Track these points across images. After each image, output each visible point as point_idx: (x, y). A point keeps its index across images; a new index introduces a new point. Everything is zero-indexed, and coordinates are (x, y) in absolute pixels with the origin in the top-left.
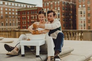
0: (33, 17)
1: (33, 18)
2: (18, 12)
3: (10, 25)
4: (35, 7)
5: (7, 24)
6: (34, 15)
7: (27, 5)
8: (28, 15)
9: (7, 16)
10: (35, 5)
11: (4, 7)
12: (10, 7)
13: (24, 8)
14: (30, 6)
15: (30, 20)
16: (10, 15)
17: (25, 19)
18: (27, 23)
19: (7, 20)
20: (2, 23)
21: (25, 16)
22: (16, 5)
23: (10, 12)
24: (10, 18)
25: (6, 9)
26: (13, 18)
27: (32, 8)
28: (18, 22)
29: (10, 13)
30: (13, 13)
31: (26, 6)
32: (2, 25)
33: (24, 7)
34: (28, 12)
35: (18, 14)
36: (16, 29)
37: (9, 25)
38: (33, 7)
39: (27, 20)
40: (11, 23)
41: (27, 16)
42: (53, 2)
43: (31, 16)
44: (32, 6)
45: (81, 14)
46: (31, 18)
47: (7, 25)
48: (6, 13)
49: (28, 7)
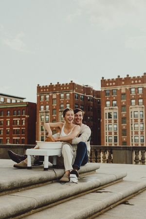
0: (18, 121)
1: (18, 124)
4: (21, 103)
6: (19, 117)
7: (6, 97)
8: (8, 118)
10: (23, 99)
14: (11, 100)
15: (11, 127)
18: (6, 132)
21: (2, 118)
27: (16, 103)
31: (5, 100)
34: (9, 112)
39: (5, 127)
41: (5, 118)
43: (14, 119)
44: (16, 101)
46: (13, 123)
49: (8, 101)
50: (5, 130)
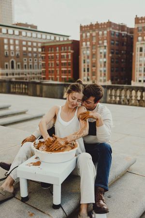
0: (65, 56)
2: (42, 47)
3: (31, 68)
4: (68, 40)
5: (25, 65)
6: (66, 52)
7: (55, 36)
8: (57, 53)
9: (25, 54)
10: (68, 36)
11: (21, 39)
12: (30, 39)
13: (51, 41)
14: (60, 38)
15: (60, 61)
16: (30, 52)
17: (52, 58)
18: (56, 65)
19: (25, 60)
20: (18, 64)
21: (53, 53)
22: (39, 36)
23: (30, 46)
24: (30, 57)
25: (24, 43)
26: (35, 57)
27: (64, 41)
28: (43, 64)
29: (30, 49)
30: (35, 50)
31: (55, 38)
32: (19, 68)
33: (50, 39)
34: (58, 48)
35: (42, 51)
36: (38, 73)
37: (28, 68)
38: (65, 39)
39: (55, 61)
40: (31, 64)
41: (55, 53)
42: (97, 32)
45: (141, 53)
46: (61, 57)
47: (25, 68)
48: (24, 49)
49: (57, 39)
50: (55, 63)
